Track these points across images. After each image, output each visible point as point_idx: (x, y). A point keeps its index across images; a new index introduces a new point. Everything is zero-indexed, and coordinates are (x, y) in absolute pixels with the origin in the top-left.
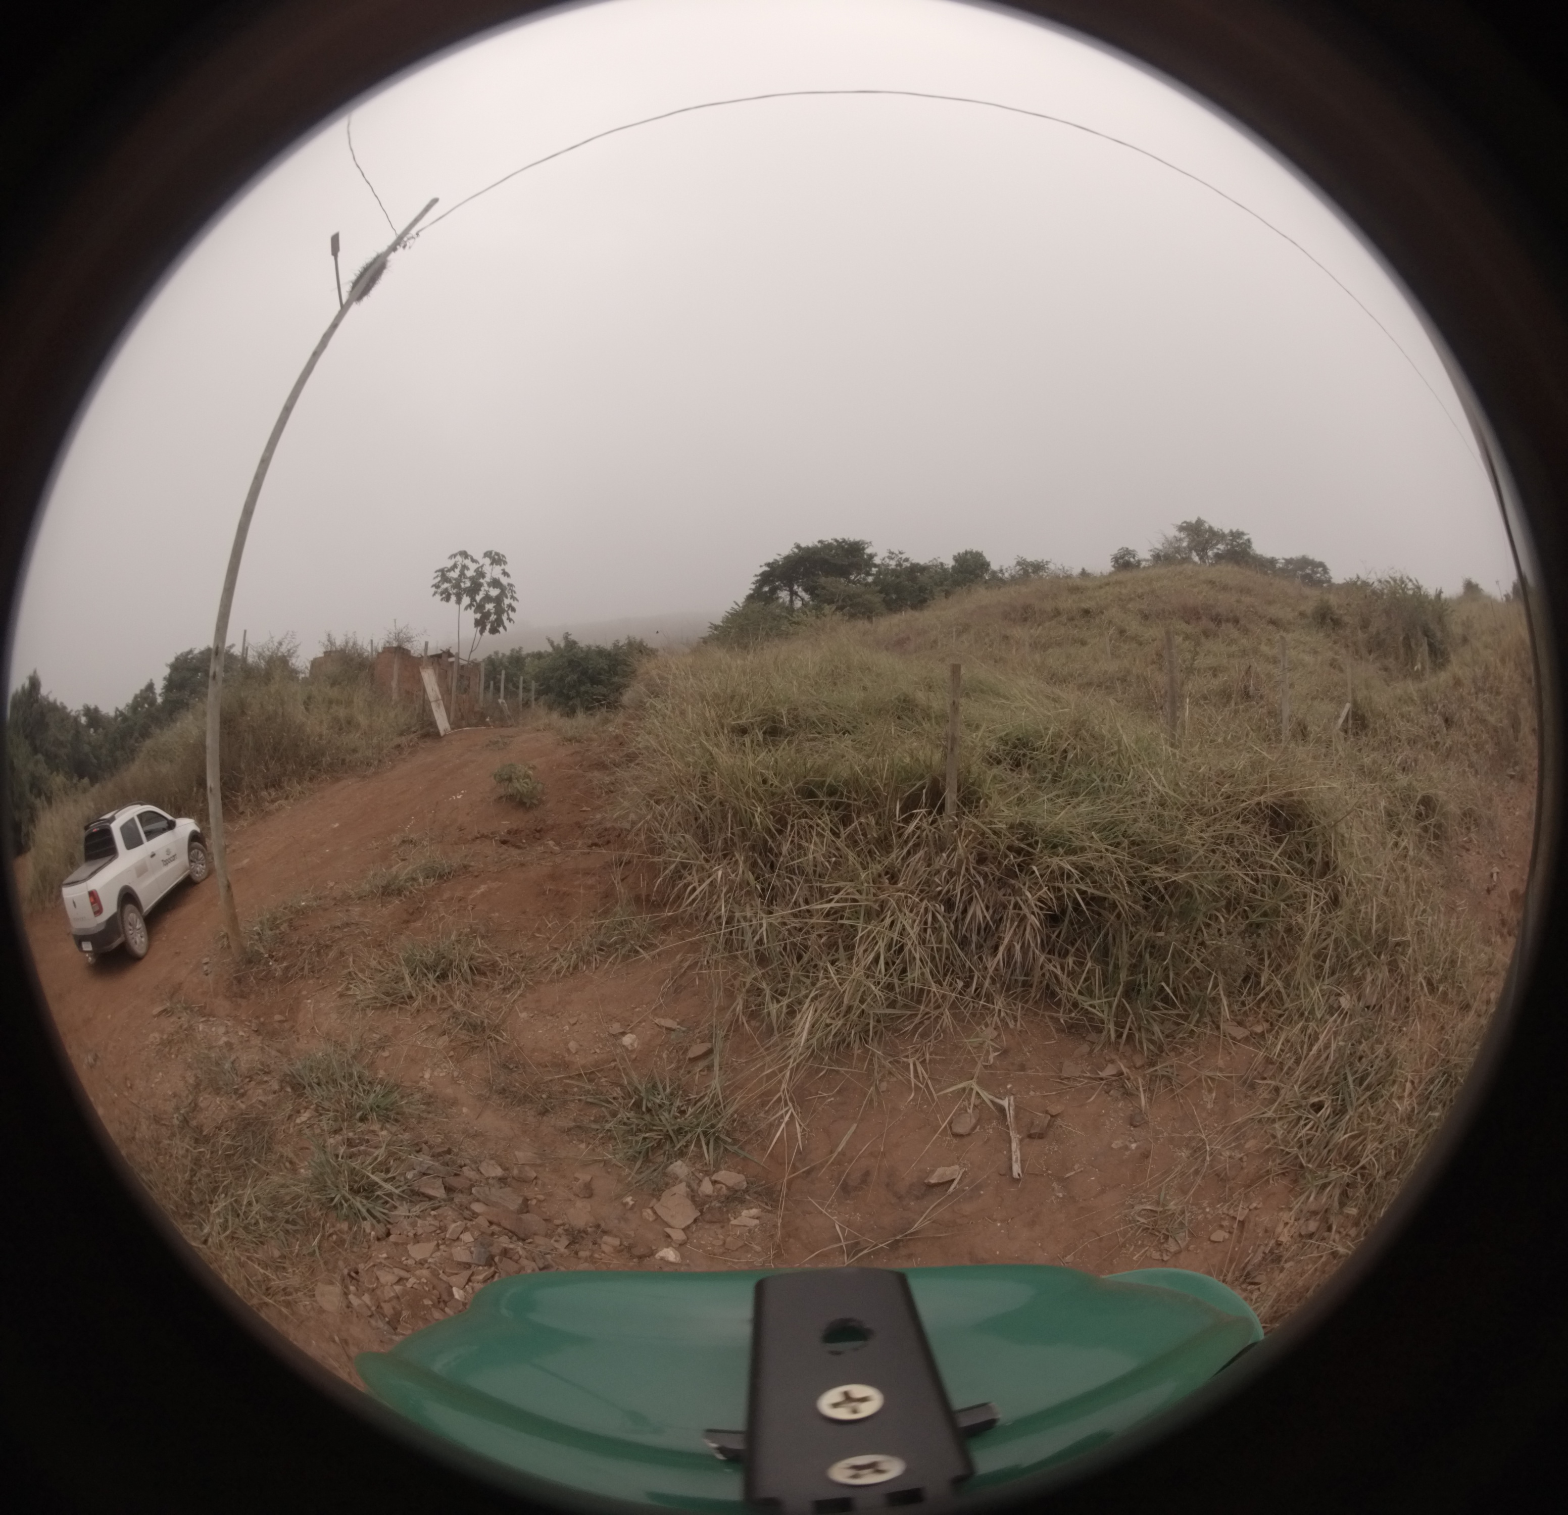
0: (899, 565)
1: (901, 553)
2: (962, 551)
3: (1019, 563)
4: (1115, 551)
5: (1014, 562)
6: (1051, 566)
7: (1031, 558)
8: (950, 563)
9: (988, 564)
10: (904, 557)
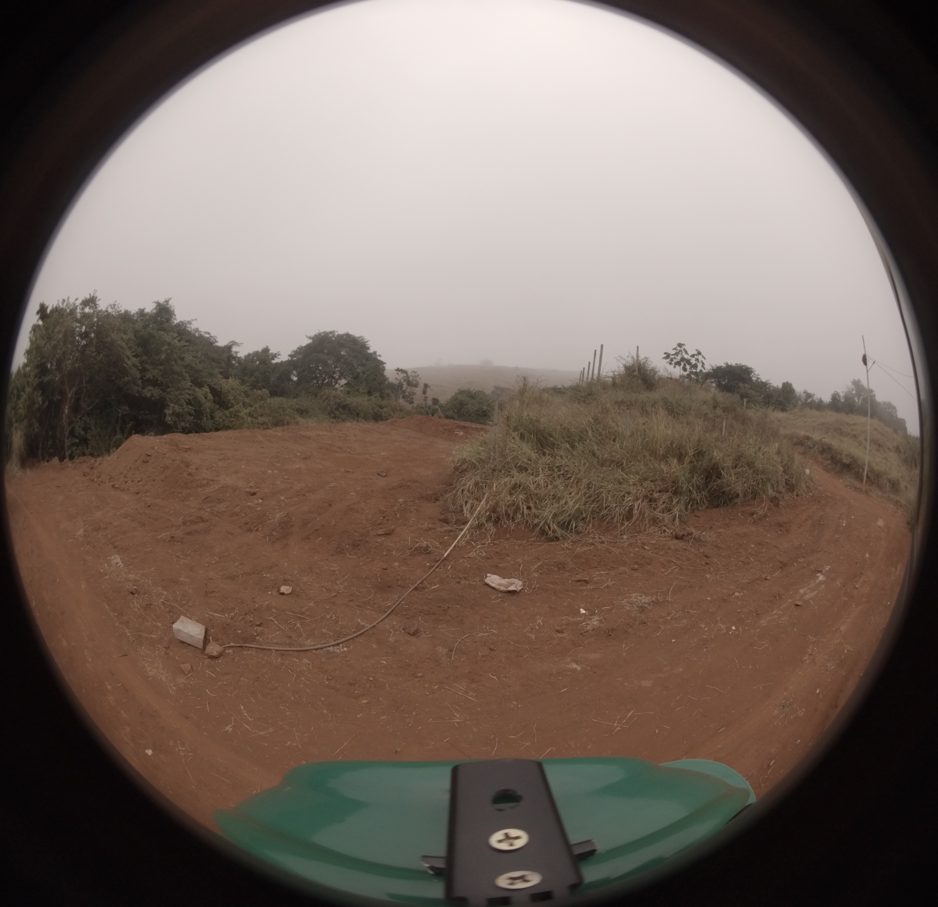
0: (757, 381)
1: (758, 375)
2: (785, 381)
3: (804, 393)
4: (833, 392)
5: (802, 392)
6: (815, 397)
7: (809, 391)
8: (780, 386)
9: (794, 391)
10: (759, 377)
